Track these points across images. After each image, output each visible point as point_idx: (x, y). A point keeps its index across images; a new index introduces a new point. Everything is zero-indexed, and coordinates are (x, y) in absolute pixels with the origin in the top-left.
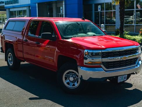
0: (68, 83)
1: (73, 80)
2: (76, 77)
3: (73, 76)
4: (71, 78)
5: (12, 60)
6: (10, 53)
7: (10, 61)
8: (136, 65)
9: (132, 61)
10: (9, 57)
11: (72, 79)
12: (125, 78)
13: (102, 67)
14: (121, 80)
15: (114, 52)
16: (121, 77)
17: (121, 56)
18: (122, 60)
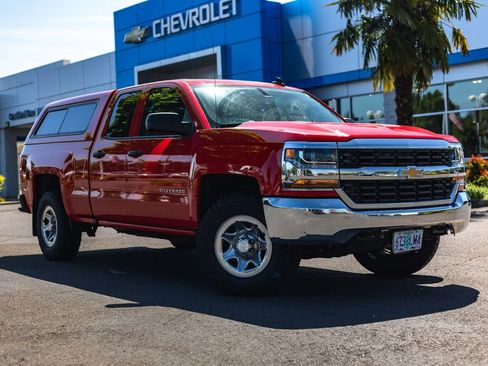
0: (233, 263)
1: (250, 250)
2: (257, 240)
3: (250, 237)
4: (240, 243)
5: (54, 227)
6: (49, 208)
7: (47, 232)
8: (450, 201)
9: (437, 188)
10: (46, 222)
11: (243, 246)
12: (415, 240)
13: (339, 197)
14: (403, 247)
15: (376, 151)
16: (402, 234)
17: (400, 166)
18: (403, 177)
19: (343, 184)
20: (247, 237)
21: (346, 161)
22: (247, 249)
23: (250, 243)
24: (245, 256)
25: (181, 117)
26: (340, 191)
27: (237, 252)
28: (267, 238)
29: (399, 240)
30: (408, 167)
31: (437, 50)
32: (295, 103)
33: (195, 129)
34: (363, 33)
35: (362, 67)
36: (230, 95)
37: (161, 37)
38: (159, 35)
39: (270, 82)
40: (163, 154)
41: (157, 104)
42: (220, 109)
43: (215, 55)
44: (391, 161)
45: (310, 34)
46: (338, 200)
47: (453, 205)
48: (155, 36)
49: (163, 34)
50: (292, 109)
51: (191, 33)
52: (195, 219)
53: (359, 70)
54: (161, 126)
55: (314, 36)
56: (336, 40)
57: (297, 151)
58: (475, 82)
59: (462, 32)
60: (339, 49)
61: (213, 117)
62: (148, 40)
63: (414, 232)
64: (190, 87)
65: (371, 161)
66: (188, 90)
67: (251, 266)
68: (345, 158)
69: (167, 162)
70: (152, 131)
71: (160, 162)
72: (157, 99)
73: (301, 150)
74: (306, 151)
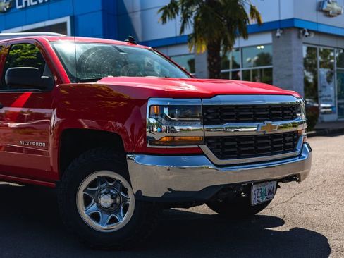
0: (95, 217)
1: (112, 205)
2: (119, 194)
3: (112, 191)
4: (102, 198)
8: (297, 153)
9: (287, 141)
11: (106, 201)
12: (270, 191)
13: (203, 154)
14: (259, 199)
15: (237, 107)
16: (259, 186)
17: (258, 121)
18: (261, 131)
19: (207, 140)
20: (109, 192)
21: (209, 118)
22: (109, 204)
23: (112, 198)
24: (107, 211)
25: (41, 72)
26: (205, 148)
27: (99, 206)
28: (129, 192)
29: (256, 193)
30: (266, 123)
31: (240, 22)
32: (147, 60)
33: (55, 83)
34: (182, 7)
35: (178, 34)
36: (88, 52)
37: (23, 8)
38: (21, 7)
39: (123, 41)
40: (24, 107)
41: (18, 59)
42: (79, 64)
43: (65, 24)
44: (249, 116)
45: (139, 9)
46: (204, 157)
47: (300, 156)
48: (18, 7)
49: (24, 6)
50: (146, 65)
51: (46, 6)
52: (56, 170)
53: (176, 37)
54: (21, 80)
55: (142, 10)
56: (162, 12)
57: (161, 107)
58: (259, 47)
59: (257, 9)
60: (164, 19)
61: (73, 72)
62: (13, 10)
63: (269, 183)
64: (49, 43)
65: (232, 117)
66: (47, 45)
67: (113, 221)
68: (208, 114)
69: (28, 112)
70: (12, 85)
71: (22, 112)
72: (18, 55)
73: (166, 106)
74: (171, 108)
